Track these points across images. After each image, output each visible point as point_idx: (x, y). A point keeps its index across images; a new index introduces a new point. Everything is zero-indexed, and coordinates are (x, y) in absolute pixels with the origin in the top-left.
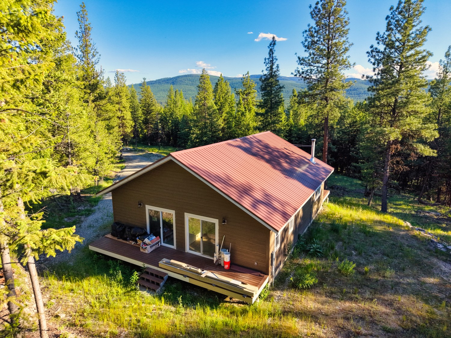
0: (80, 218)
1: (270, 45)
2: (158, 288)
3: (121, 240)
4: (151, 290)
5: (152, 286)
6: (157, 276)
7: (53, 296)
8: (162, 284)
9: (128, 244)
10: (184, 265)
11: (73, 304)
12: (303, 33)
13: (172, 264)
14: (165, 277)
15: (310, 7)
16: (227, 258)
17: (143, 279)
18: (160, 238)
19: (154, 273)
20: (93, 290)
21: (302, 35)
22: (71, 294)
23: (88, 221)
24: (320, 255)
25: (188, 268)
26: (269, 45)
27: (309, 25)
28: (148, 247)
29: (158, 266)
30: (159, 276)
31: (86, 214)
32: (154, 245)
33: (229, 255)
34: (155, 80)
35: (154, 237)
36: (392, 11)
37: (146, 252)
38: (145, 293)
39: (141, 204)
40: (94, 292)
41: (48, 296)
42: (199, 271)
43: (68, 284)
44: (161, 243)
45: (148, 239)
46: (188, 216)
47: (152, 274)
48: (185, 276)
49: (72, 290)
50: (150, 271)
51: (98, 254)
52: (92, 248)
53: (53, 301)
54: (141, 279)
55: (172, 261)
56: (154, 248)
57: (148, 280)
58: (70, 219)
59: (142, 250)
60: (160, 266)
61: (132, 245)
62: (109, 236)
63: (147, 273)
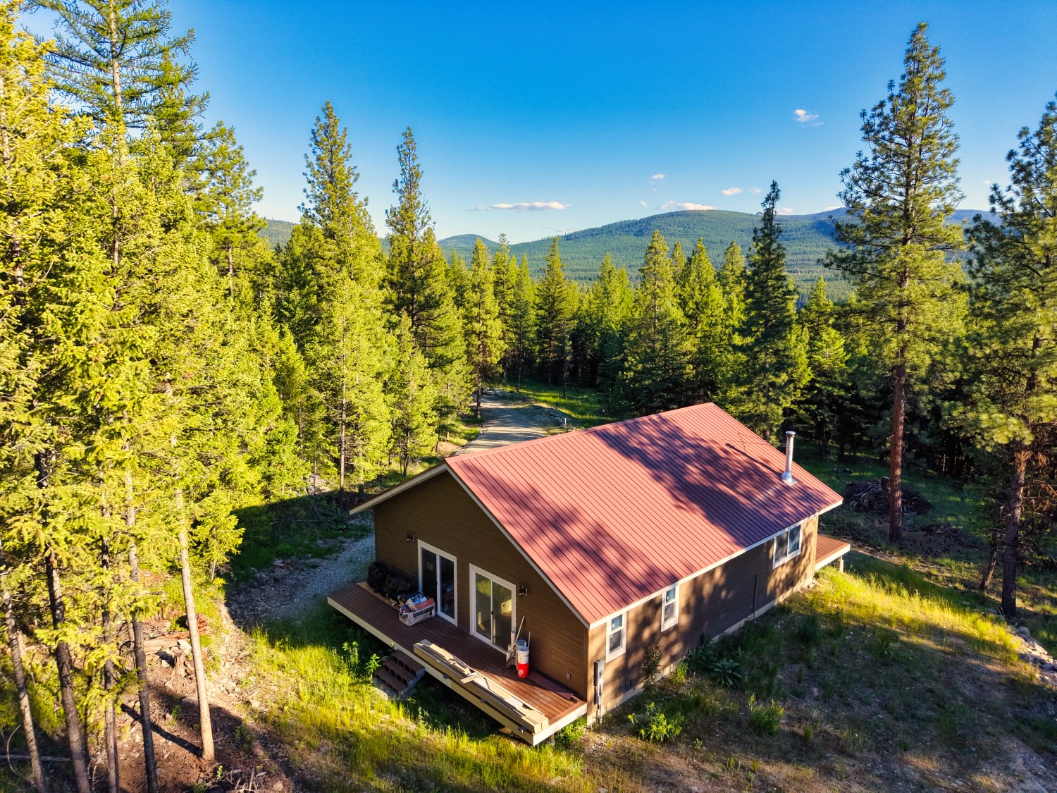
0: (343, 542)
1: (767, 200)
2: (403, 689)
3: (378, 595)
4: (391, 690)
5: (395, 684)
6: (407, 668)
7: (254, 671)
8: (411, 683)
9: (385, 603)
10: (448, 656)
11: (276, 689)
12: (842, 174)
13: (432, 652)
14: (419, 673)
15: (863, 114)
16: (522, 658)
17: (387, 669)
18: (436, 601)
19: (405, 662)
20: (310, 672)
21: (840, 178)
22: (280, 673)
23: (354, 549)
24: (731, 683)
25: (452, 663)
26: (764, 200)
27: (860, 155)
28: (410, 615)
29: (411, 650)
30: (410, 668)
31: (356, 535)
32: (421, 613)
33: (527, 653)
34: (600, 226)
35: (425, 599)
36: (1024, 139)
37: (407, 623)
38: (382, 695)
39: (412, 538)
40: (311, 675)
41: (247, 670)
42: (467, 671)
43: (281, 657)
44: (436, 610)
45: (413, 601)
46: (474, 570)
47: (401, 664)
48: (446, 676)
49: (282, 667)
50: (399, 658)
51: (339, 613)
52: (331, 602)
53: (252, 678)
54: (383, 667)
55: (434, 647)
56: (421, 618)
57: (393, 673)
58: (326, 543)
59: (401, 619)
60: (415, 651)
61: (391, 607)
62: (364, 585)
63: (395, 659)
